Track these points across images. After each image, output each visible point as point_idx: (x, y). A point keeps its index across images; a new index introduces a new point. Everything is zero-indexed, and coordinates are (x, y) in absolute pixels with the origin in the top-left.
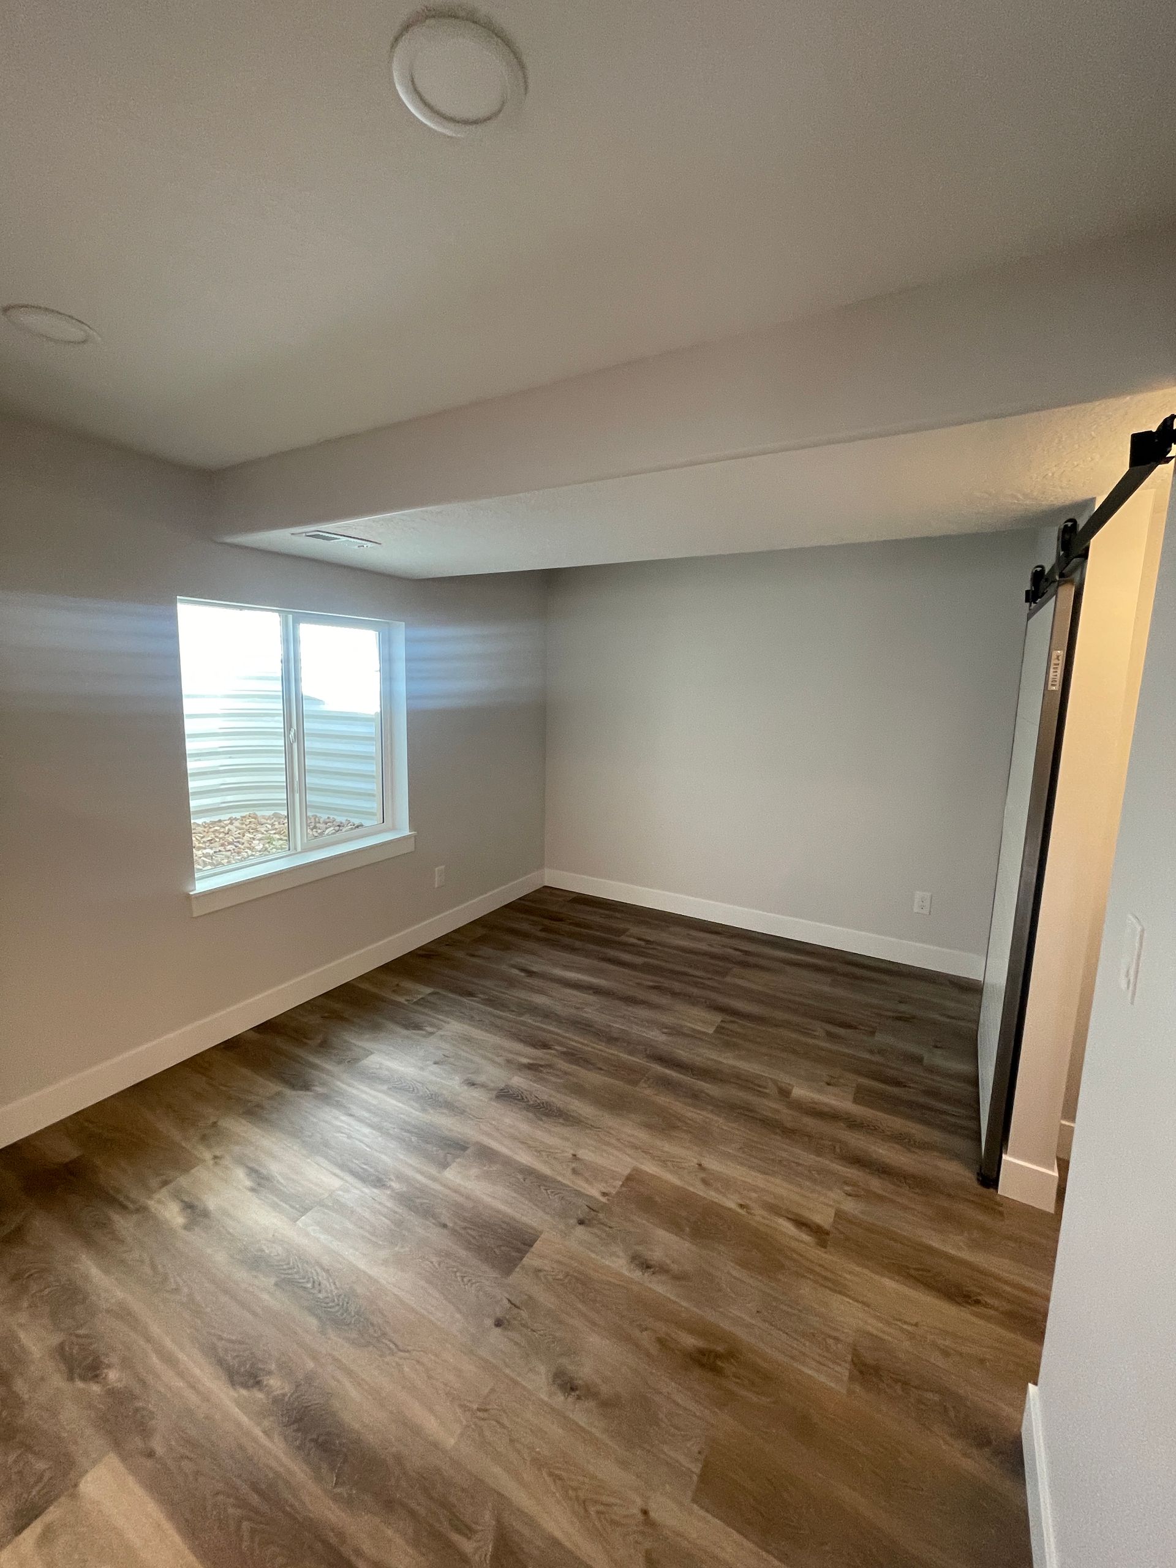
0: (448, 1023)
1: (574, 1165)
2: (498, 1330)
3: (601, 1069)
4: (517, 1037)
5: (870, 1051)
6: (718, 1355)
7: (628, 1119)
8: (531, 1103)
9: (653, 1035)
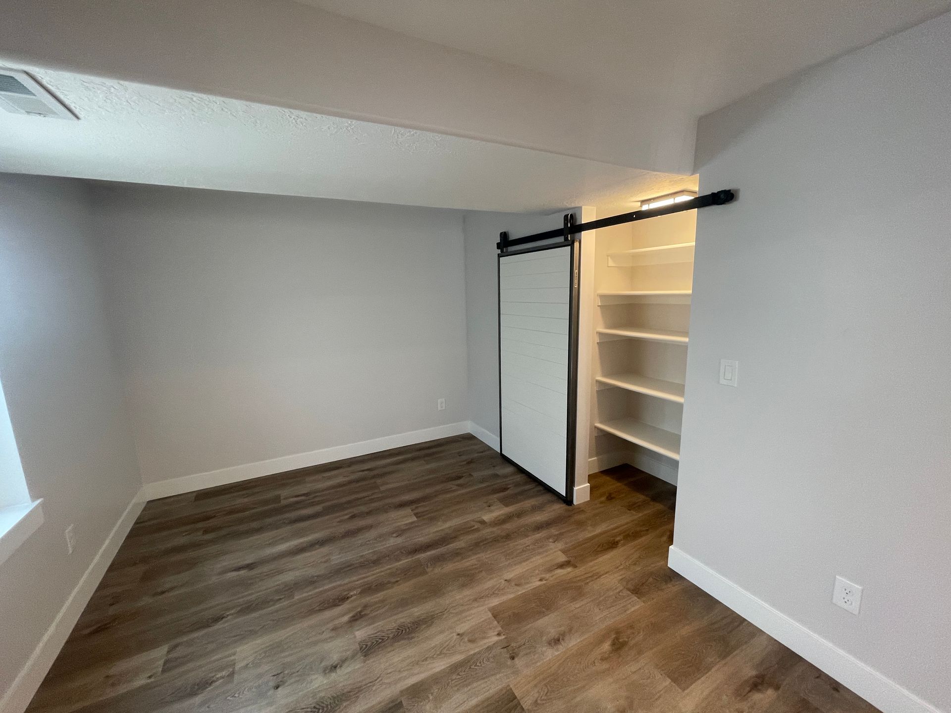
1: (466, 639)
5: (481, 482)
6: (617, 638)
7: (451, 591)
8: (391, 636)
9: (393, 542)
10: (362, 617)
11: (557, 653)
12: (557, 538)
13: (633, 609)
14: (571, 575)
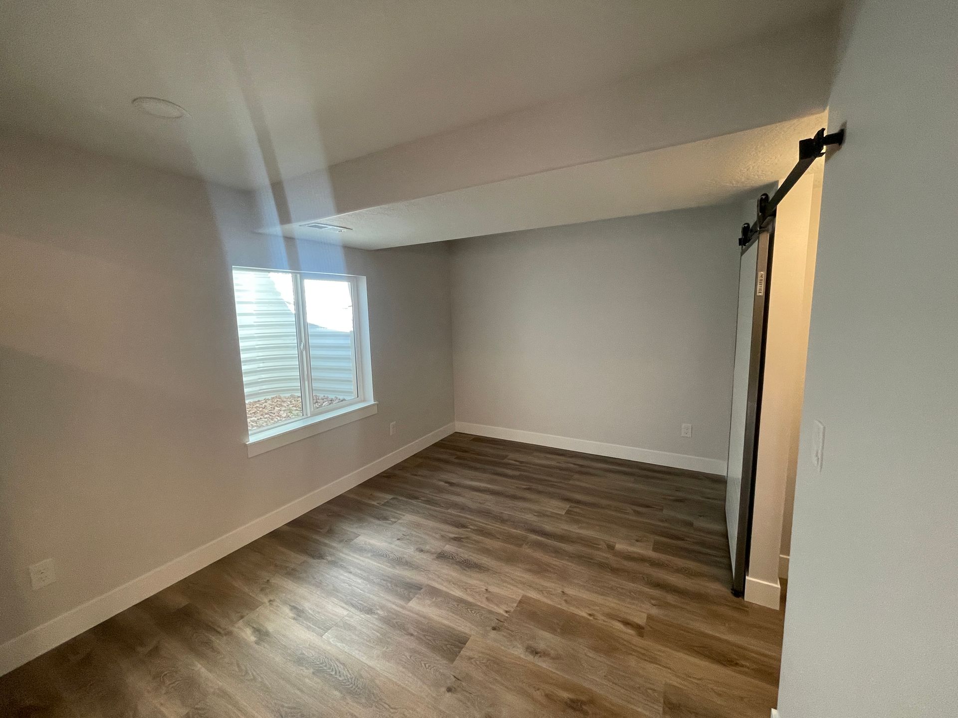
0: (404, 515)
1: (487, 595)
2: (449, 694)
3: (499, 538)
4: (446, 522)
6: (583, 703)
9: (530, 517)
10: (459, 541)
11: (522, 656)
14: (626, 637)
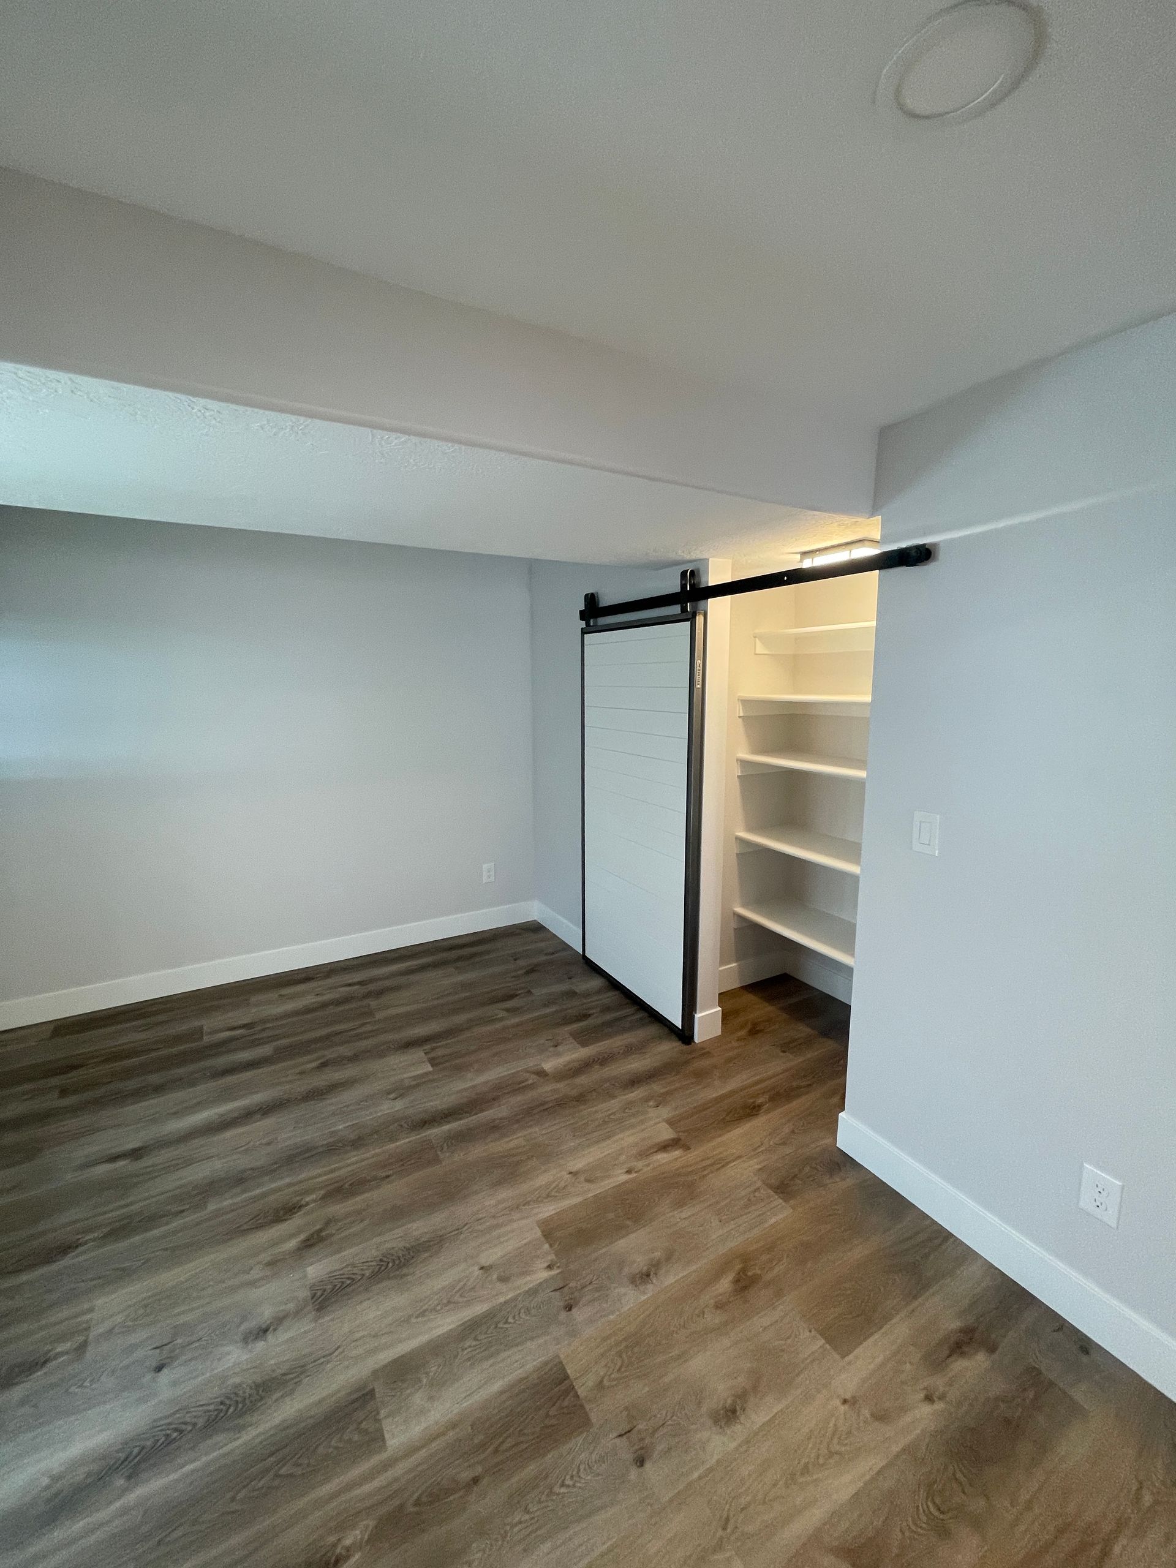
1: (495, 1277)
2: (648, 1465)
5: (545, 1006)
6: (744, 1270)
7: (476, 1193)
8: (367, 1273)
9: (388, 1108)
10: (321, 1240)
11: (643, 1298)
12: (661, 1100)
13: (773, 1220)
14: (678, 1164)
